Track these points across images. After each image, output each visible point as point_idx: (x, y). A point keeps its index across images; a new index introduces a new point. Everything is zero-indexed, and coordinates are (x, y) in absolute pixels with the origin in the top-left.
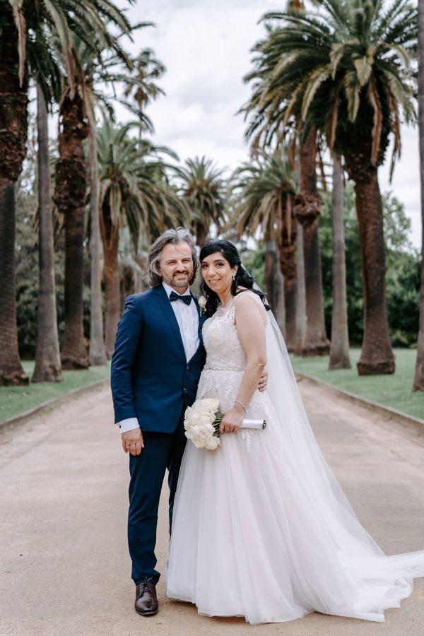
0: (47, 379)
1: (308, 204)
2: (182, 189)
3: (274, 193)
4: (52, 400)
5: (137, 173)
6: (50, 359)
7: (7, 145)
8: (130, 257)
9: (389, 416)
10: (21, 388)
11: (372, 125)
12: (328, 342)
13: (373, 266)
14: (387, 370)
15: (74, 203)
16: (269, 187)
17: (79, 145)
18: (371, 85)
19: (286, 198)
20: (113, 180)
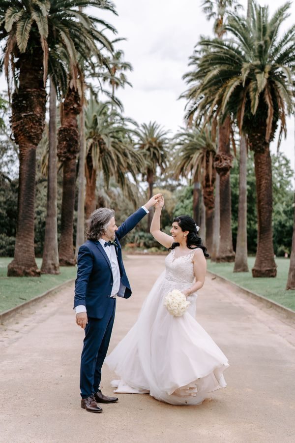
0: (49, 272)
1: (224, 161)
2: (138, 144)
3: (201, 151)
4: (56, 287)
5: (111, 135)
6: (52, 260)
7: (33, 122)
8: (103, 190)
9: (270, 305)
10: (36, 278)
11: (267, 116)
12: (234, 253)
13: (264, 206)
14: (271, 274)
15: (70, 156)
16: (198, 147)
17: (74, 118)
18: (267, 90)
19: (209, 154)
20: (95, 139)
